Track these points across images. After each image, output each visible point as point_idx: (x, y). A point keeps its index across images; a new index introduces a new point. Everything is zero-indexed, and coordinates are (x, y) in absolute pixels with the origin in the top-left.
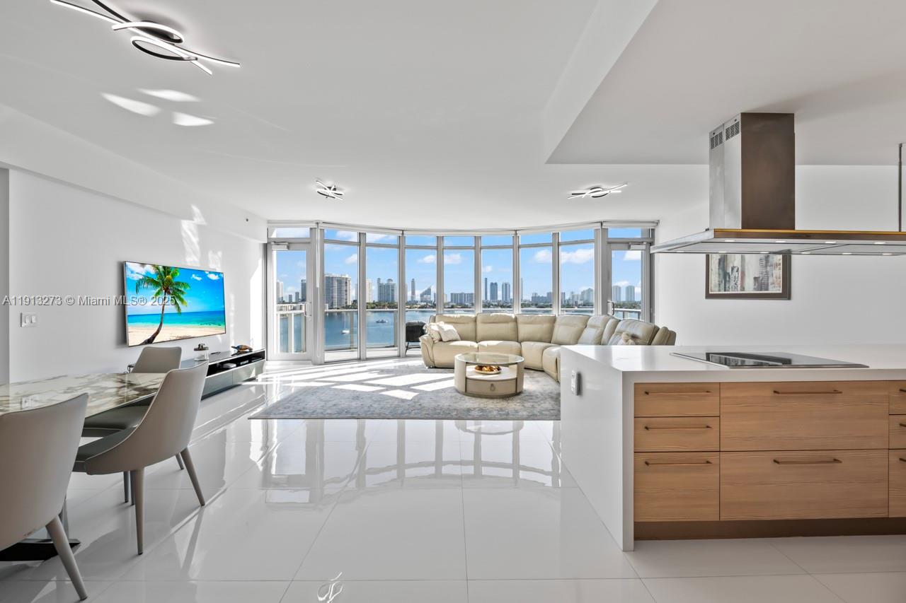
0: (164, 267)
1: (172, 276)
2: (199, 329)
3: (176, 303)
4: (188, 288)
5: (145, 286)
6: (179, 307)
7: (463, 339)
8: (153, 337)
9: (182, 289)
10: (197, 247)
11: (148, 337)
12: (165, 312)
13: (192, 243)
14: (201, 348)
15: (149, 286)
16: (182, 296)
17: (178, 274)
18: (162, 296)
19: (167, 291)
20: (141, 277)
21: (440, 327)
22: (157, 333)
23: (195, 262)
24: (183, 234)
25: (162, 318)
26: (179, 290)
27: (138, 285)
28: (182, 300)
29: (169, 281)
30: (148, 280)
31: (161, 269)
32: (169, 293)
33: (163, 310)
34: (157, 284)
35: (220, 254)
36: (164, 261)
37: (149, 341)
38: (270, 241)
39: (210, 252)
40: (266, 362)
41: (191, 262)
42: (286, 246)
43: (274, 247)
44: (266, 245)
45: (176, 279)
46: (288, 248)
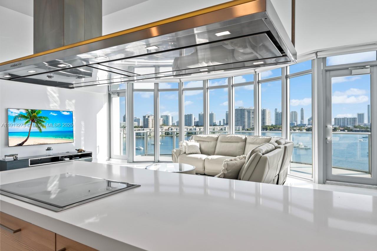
0: (32, 110)
1: (37, 114)
2: (53, 140)
3: (39, 127)
4: (48, 119)
5: (19, 119)
6: (40, 129)
7: (202, 152)
8: (23, 143)
9: (43, 120)
10: (57, 99)
11: (20, 142)
12: (31, 131)
13: (54, 97)
14: (49, 149)
15: (22, 119)
16: (43, 123)
17: (41, 113)
19: (33, 121)
20: (17, 115)
21: (187, 144)
22: (26, 141)
23: (55, 106)
24: (48, 93)
25: (29, 134)
26: (40, 120)
27: (15, 119)
28: (42, 125)
29: (35, 116)
30: (22, 116)
31: (30, 111)
32: (34, 122)
33: (30, 130)
34: (26, 118)
35: (74, 101)
36: (31, 107)
37: (21, 145)
38: (109, 92)
39: (67, 101)
40: (110, 159)
41: (53, 106)
42: (117, 95)
43: (112, 96)
44: (109, 95)
45: (39, 115)
46: (118, 95)
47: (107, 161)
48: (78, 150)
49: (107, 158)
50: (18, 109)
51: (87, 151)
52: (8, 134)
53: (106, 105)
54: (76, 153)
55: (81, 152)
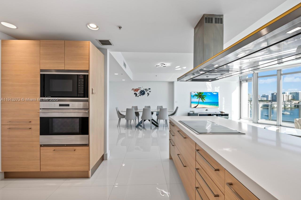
0: (200, 92)
1: (202, 94)
3: (202, 100)
4: (206, 97)
8: (196, 106)
9: (204, 97)
10: (211, 87)
14: (207, 110)
16: (204, 98)
18: (199, 98)
19: (200, 97)
20: (194, 95)
22: (197, 106)
24: (207, 84)
25: (199, 103)
27: (193, 96)
28: (204, 99)
29: (201, 95)
30: (196, 95)
31: (199, 93)
32: (201, 98)
33: (199, 101)
34: (198, 96)
36: (199, 91)
37: (195, 107)
38: (240, 80)
39: (216, 87)
40: (240, 119)
41: (209, 90)
42: (245, 81)
43: (242, 82)
44: (241, 82)
45: (203, 95)
46: (247, 82)
47: (238, 119)
48: (221, 112)
49: (239, 118)
50: (195, 92)
51: (226, 113)
52: (191, 102)
53: (238, 88)
54: (220, 113)
55: (222, 113)
